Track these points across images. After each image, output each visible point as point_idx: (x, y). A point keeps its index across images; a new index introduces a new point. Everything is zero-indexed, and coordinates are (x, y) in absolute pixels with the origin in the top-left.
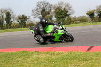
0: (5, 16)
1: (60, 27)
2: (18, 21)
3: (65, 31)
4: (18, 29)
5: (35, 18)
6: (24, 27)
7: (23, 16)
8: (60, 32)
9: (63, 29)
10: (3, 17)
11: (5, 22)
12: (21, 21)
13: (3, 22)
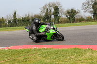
0: (53, 10)
1: (52, 27)
2: (67, 16)
3: (56, 30)
4: (66, 24)
5: (85, 12)
6: (73, 22)
7: (72, 10)
8: (52, 32)
9: (54, 29)
10: (50, 11)
11: (53, 16)
12: (70, 16)
13: (51, 16)
